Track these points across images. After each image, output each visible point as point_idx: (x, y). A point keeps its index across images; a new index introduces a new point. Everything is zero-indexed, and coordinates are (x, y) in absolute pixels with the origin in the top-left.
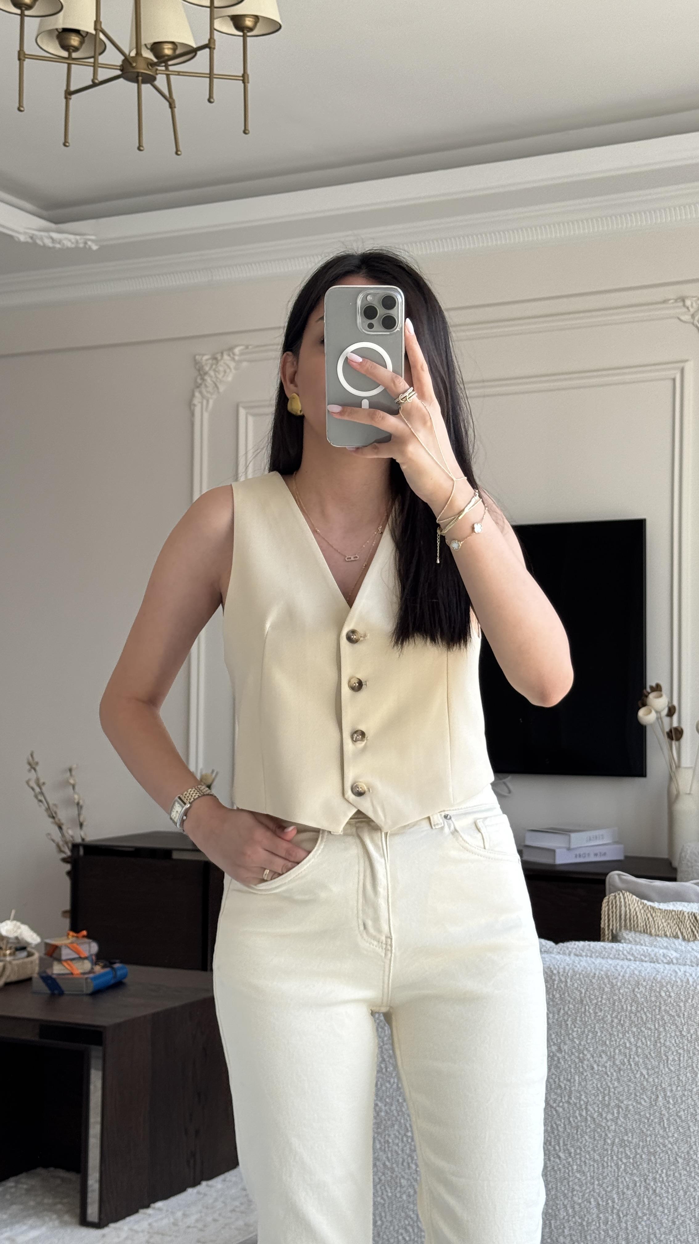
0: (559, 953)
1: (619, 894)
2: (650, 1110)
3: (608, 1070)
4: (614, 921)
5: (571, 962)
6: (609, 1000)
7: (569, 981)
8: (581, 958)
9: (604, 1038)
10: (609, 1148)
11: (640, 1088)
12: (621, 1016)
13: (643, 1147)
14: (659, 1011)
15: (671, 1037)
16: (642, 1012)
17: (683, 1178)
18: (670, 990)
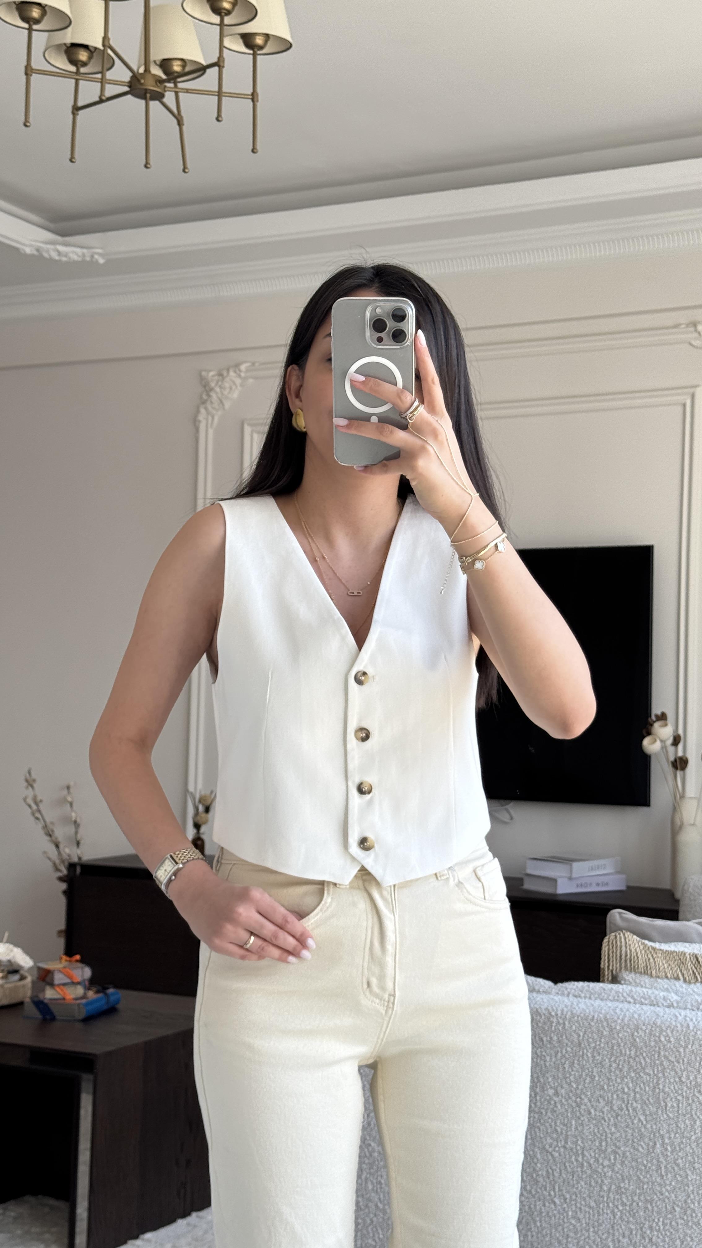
0: (558, 993)
1: (619, 934)
2: (647, 1157)
3: (605, 1115)
4: (614, 961)
5: (569, 1003)
6: (607, 1043)
7: (567, 1023)
8: (579, 999)
9: (602, 1083)
10: (605, 1195)
11: (637, 1135)
12: (620, 1060)
13: (640, 1195)
14: (659, 1056)
15: (670, 1082)
16: (641, 1057)
17: (680, 1227)
18: (670, 1035)
